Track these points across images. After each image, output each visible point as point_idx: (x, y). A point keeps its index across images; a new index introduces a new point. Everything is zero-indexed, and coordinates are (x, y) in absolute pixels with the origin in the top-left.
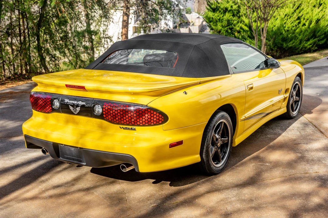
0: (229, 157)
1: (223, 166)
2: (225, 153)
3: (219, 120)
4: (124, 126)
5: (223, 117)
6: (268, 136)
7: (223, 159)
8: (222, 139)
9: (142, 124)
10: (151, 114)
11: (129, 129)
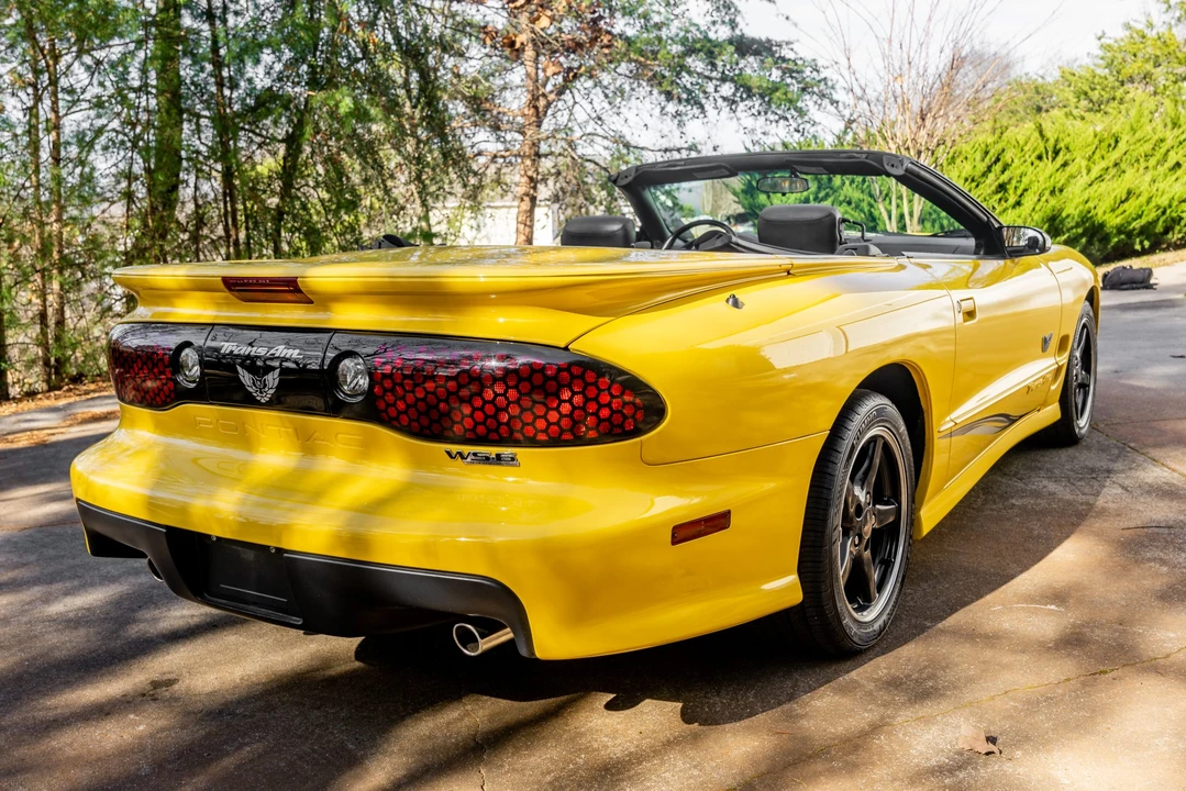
0: (904, 580)
1: (884, 617)
3: (866, 433)
4: (466, 449)
5: (880, 416)
6: (1014, 501)
8: (878, 506)
9: (548, 435)
10: (584, 389)
11: (487, 460)
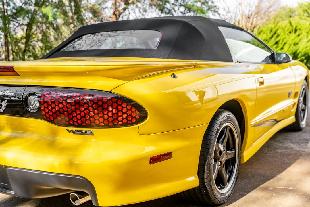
0: (237, 178)
1: (230, 191)
2: (231, 172)
4: (74, 129)
5: (228, 119)
6: (278, 150)
7: (229, 180)
8: (228, 151)
9: (104, 123)
10: (117, 107)
11: (82, 133)
